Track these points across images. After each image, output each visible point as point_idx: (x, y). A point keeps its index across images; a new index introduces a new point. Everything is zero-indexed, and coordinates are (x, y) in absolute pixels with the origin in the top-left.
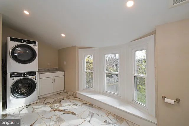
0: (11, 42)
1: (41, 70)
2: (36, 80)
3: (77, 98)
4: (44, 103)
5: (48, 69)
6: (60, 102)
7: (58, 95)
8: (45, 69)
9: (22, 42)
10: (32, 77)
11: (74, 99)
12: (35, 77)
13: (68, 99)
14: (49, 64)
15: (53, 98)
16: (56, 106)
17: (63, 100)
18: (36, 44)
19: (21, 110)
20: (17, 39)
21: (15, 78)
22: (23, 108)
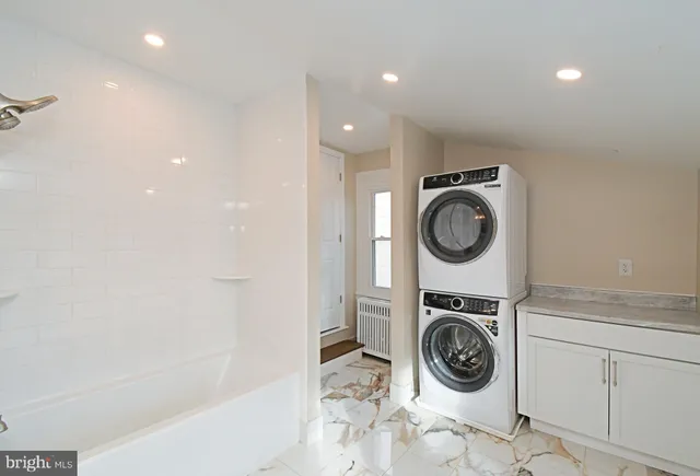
0: (427, 191)
1: (571, 297)
2: (496, 334)
5: (617, 297)
8: (593, 293)
9: (450, 185)
10: (482, 320)
12: (495, 322)
14: (626, 266)
18: (495, 179)
19: (437, 430)
20: (439, 177)
21: (432, 309)
22: (451, 426)
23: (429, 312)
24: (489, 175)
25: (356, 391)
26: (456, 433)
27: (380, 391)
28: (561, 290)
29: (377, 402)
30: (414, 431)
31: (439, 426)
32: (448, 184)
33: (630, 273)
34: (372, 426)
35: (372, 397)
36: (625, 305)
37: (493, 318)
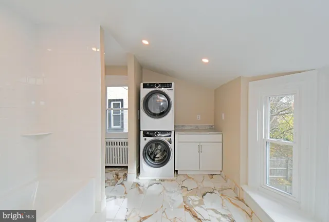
0: (145, 89)
1: (185, 128)
2: (171, 143)
3: (242, 201)
4: (180, 186)
5: (197, 127)
6: (204, 195)
7: (208, 178)
8: (191, 126)
9: (154, 88)
10: (166, 139)
11: (233, 201)
12: (170, 139)
13: (222, 195)
14: (199, 117)
15: (197, 182)
16: (193, 201)
17: (211, 193)
18: (171, 87)
19: (151, 185)
20: (149, 84)
21: (147, 138)
22: (155, 182)
23: (145, 139)
24: (168, 85)
25: (109, 183)
26: (158, 184)
27: (120, 179)
28: (183, 126)
29: (122, 184)
30: (144, 189)
31: (151, 183)
32: (154, 87)
33: (200, 119)
34: (126, 193)
35: (118, 183)
36: (198, 129)
37: (169, 138)
